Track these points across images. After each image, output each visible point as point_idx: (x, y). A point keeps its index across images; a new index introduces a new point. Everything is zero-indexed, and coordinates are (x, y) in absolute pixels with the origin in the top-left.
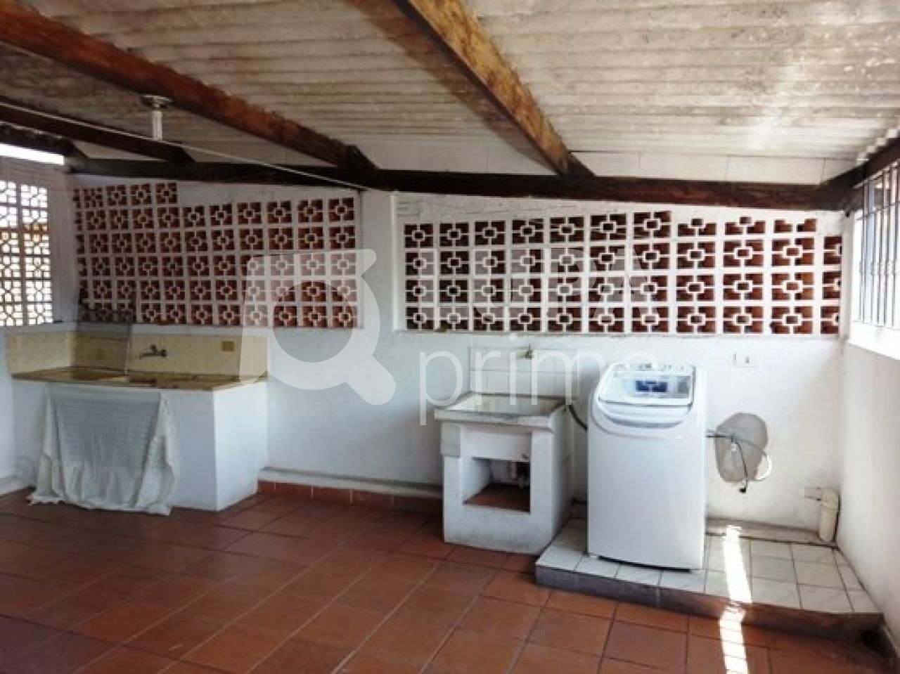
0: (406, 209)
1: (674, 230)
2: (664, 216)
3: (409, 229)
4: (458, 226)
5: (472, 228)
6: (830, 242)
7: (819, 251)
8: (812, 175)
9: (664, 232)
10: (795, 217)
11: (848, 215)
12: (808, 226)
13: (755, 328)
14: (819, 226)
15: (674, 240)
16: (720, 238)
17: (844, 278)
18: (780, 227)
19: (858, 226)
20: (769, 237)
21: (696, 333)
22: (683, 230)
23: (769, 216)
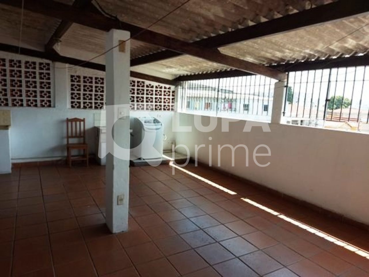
0: (71, 70)
1: (145, 86)
2: (143, 82)
3: (72, 76)
4: (89, 77)
5: (94, 79)
6: (173, 92)
7: (171, 94)
8: (170, 78)
9: (143, 86)
10: (167, 86)
11: (176, 87)
12: (169, 88)
13: (160, 109)
14: (171, 88)
15: (145, 88)
16: (154, 89)
17: (175, 99)
18: (165, 88)
19: (179, 90)
20: (163, 90)
21: (150, 110)
22: (147, 86)
23: (163, 85)
